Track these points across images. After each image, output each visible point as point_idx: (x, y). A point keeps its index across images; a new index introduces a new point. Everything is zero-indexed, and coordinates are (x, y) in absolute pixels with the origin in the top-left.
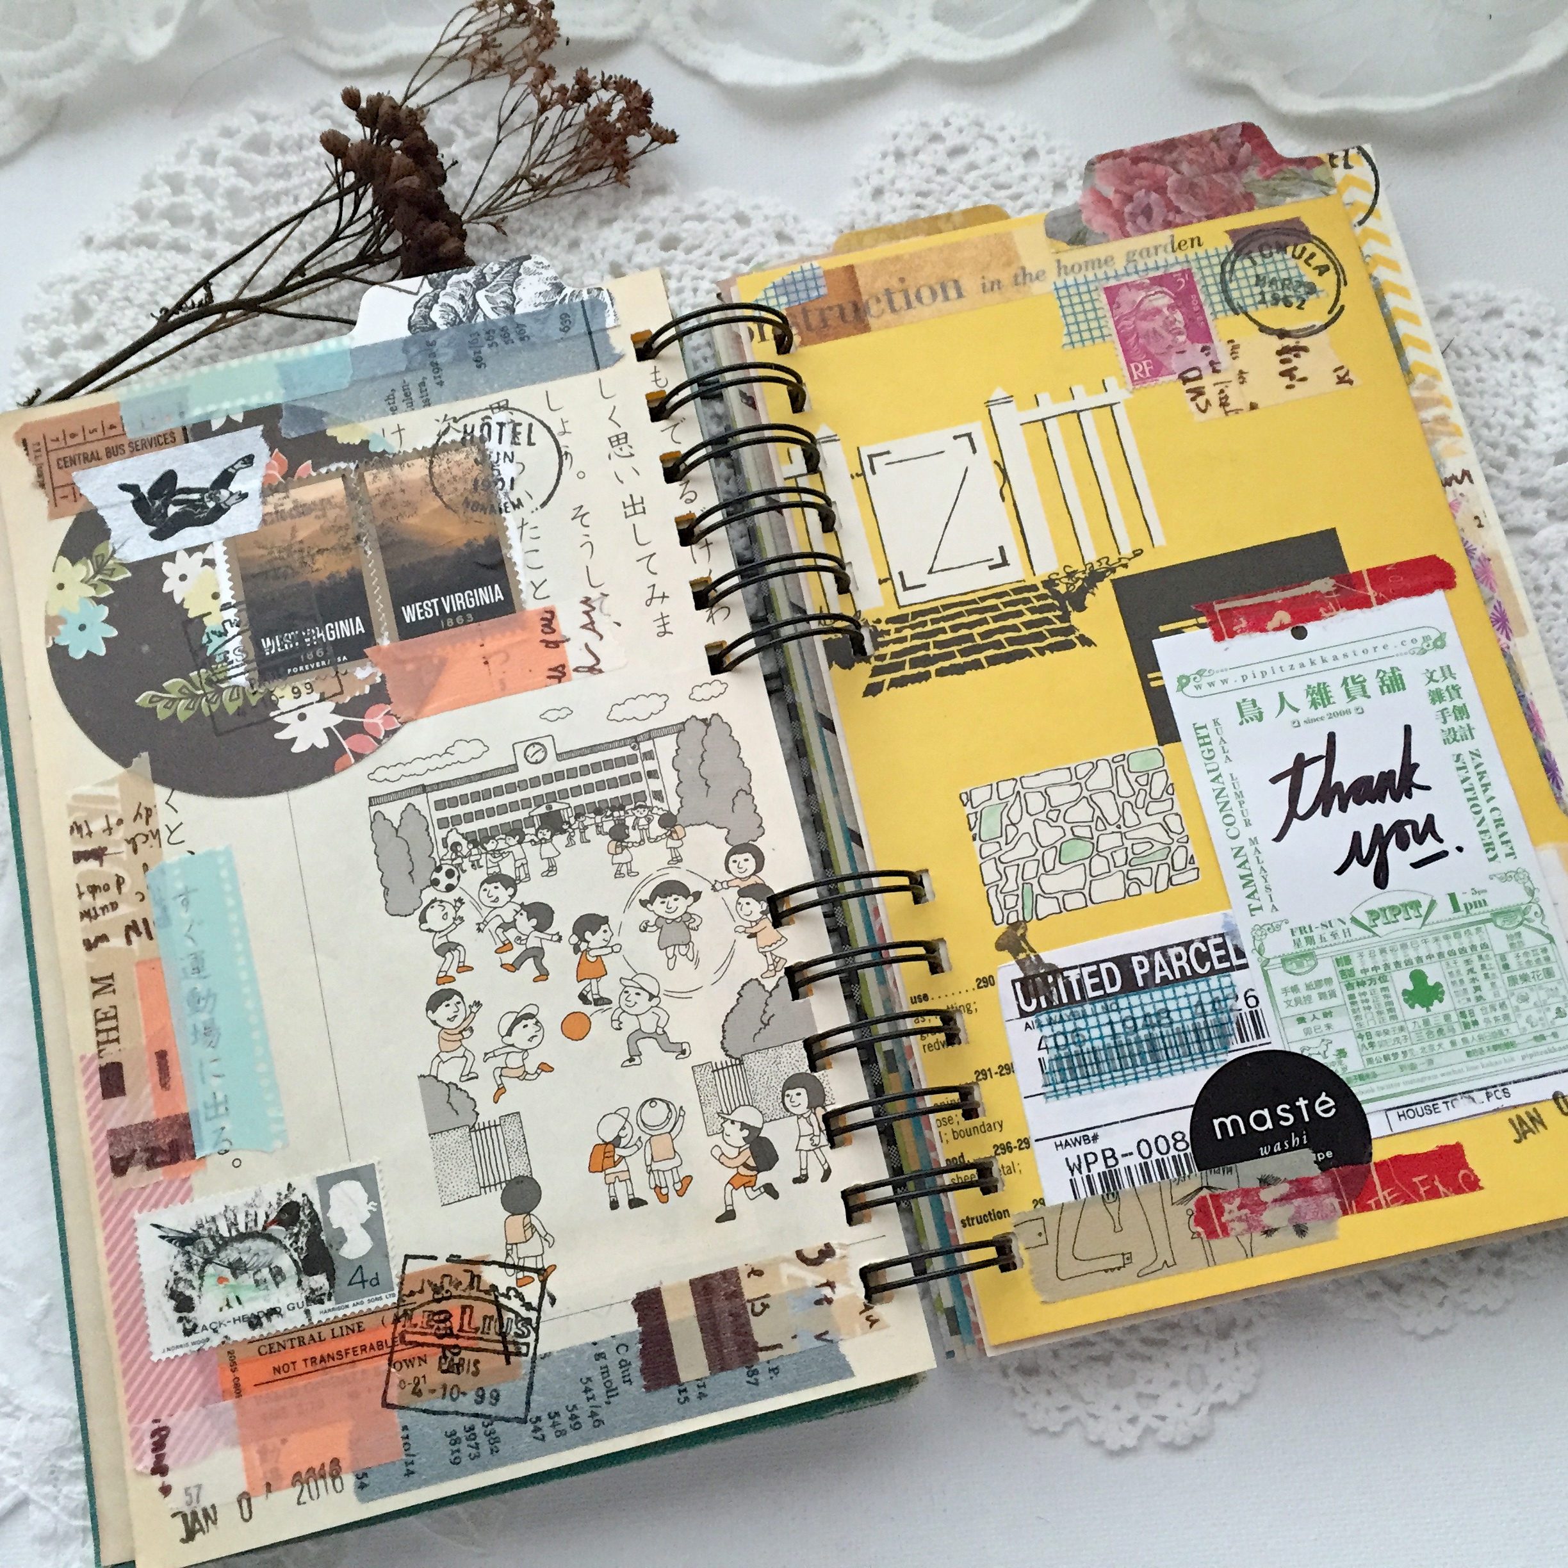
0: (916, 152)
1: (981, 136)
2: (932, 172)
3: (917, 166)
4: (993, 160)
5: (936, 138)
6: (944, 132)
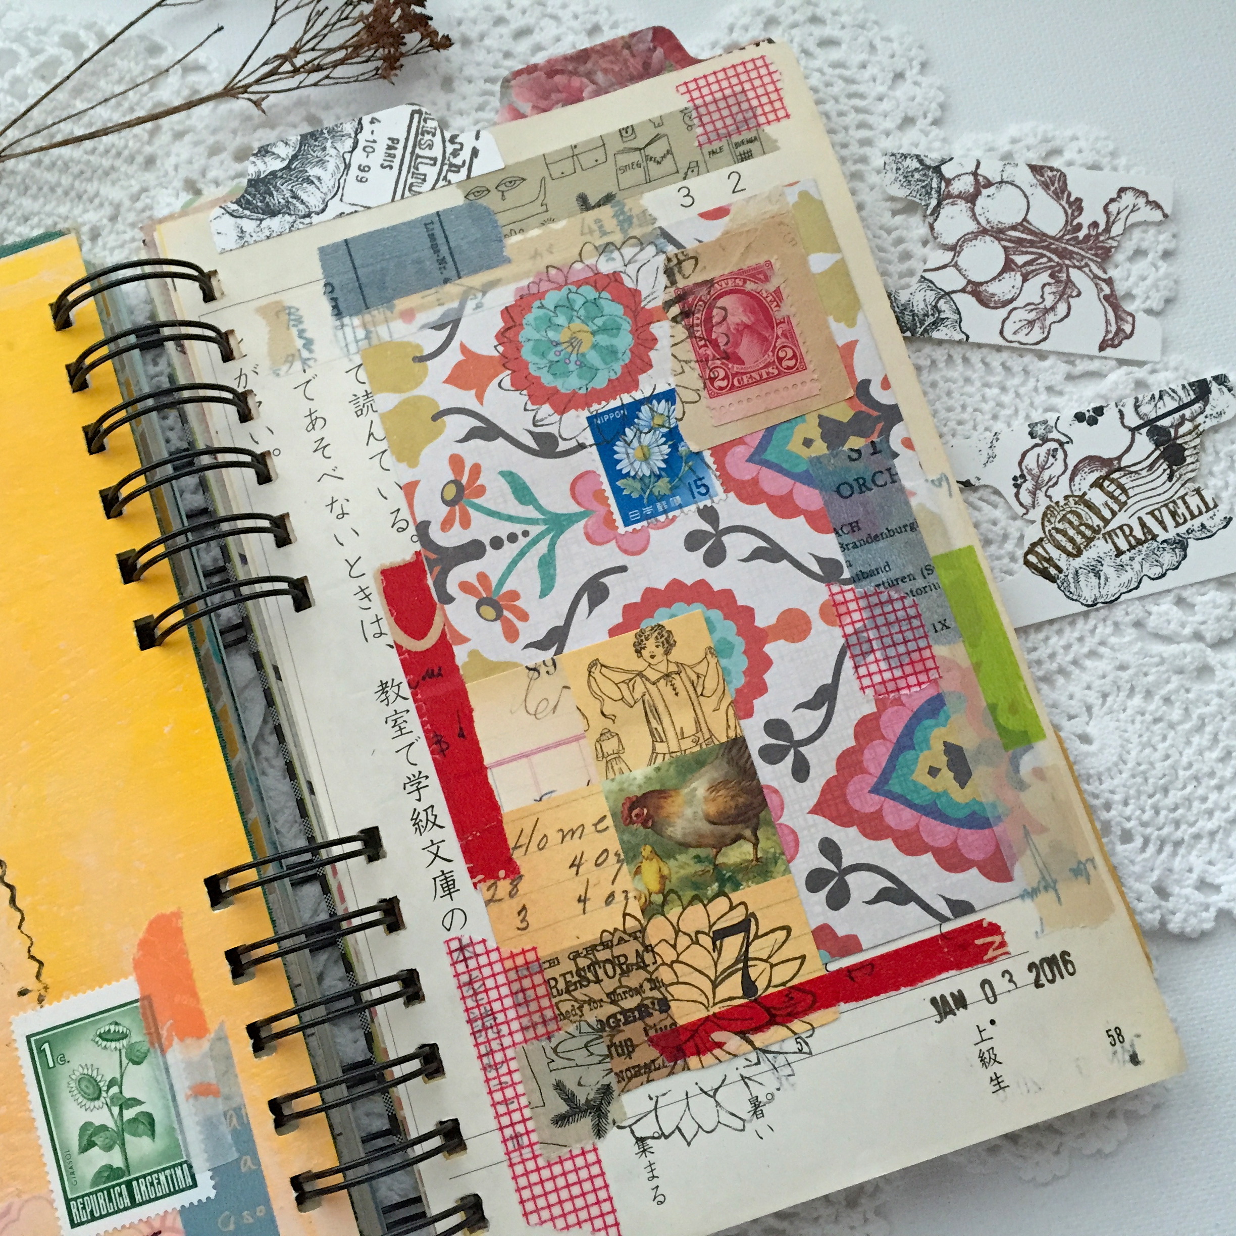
0: (482, 37)
1: (544, 15)
2: (500, 56)
3: (484, 52)
4: (558, 39)
5: (500, 21)
6: (507, 14)
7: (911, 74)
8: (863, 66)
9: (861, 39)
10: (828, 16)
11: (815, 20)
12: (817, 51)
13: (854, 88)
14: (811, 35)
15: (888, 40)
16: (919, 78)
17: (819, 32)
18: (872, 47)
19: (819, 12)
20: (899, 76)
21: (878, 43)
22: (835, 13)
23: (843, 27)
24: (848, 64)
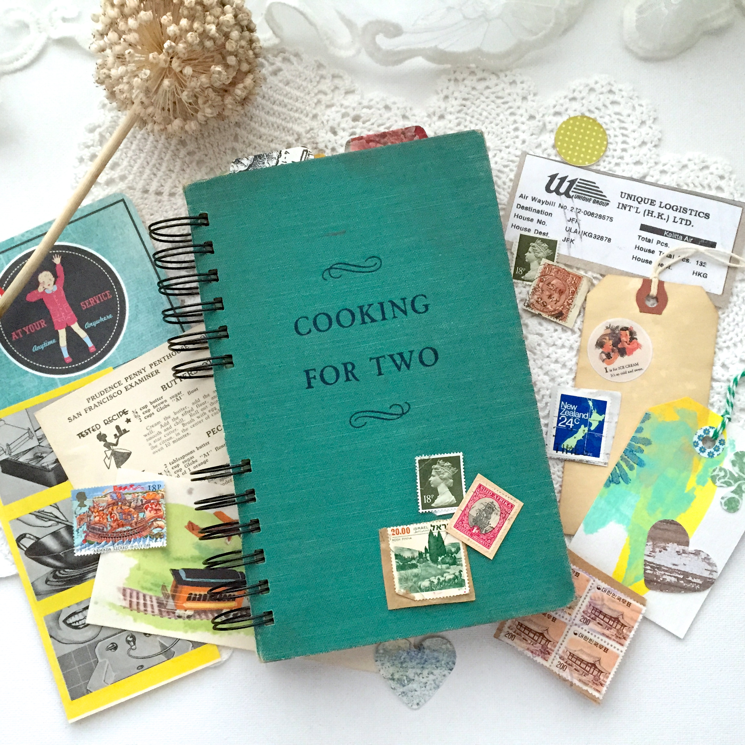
7: (649, 123)
8: (629, 116)
9: (630, 104)
10: (617, 91)
11: (611, 92)
12: (610, 106)
13: (623, 125)
14: (608, 98)
15: (641, 105)
16: (652, 125)
17: (612, 97)
18: (634, 108)
19: (613, 89)
20: (643, 123)
21: (636, 106)
22: (620, 90)
23: (623, 97)
24: (623, 114)
